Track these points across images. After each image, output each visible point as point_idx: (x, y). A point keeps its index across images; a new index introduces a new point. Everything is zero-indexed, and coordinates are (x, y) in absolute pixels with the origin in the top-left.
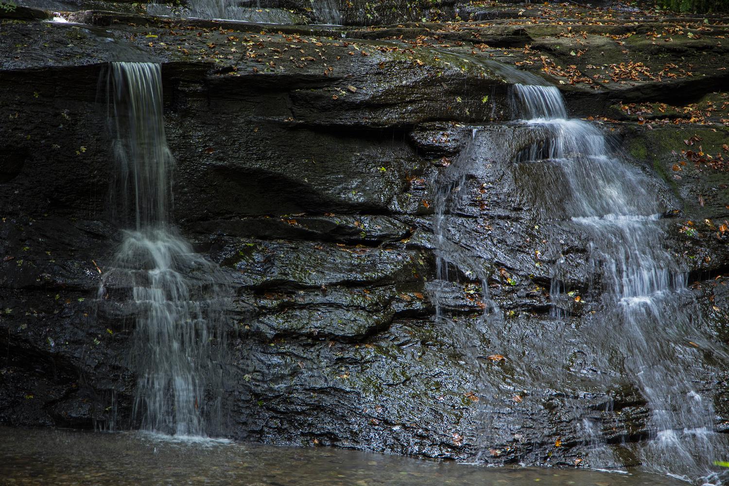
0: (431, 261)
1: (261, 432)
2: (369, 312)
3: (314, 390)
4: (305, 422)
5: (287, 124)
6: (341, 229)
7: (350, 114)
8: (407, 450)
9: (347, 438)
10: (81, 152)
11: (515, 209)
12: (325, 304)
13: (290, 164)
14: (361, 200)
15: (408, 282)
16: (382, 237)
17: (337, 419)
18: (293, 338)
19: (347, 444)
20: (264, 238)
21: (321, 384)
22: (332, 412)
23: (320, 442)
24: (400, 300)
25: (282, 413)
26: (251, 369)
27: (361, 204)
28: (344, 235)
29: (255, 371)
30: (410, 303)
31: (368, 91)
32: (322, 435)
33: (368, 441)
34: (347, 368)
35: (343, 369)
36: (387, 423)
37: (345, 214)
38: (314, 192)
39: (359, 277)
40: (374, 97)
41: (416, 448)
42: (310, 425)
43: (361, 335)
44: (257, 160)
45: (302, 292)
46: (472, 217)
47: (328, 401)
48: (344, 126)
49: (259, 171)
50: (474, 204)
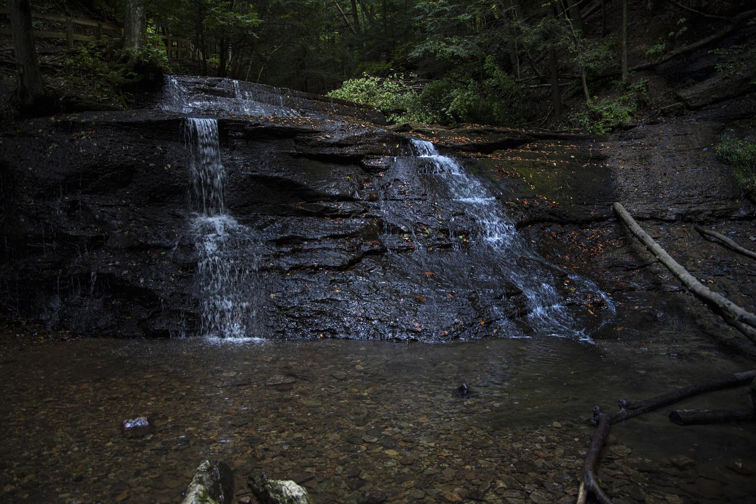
0: (380, 224)
1: (284, 332)
2: (348, 252)
3: (317, 301)
4: (313, 322)
5: (293, 153)
6: (326, 209)
7: (328, 149)
8: (384, 337)
9: (343, 331)
10: (168, 167)
11: (423, 195)
12: (321, 249)
13: (296, 175)
14: (337, 193)
15: (369, 235)
16: (351, 212)
17: (334, 319)
18: (302, 270)
19: (342, 335)
20: (283, 215)
21: (322, 297)
22: (331, 315)
23: (324, 335)
24: (366, 245)
25: (297, 318)
26: (274, 291)
27: (338, 196)
28: (329, 213)
29: (277, 292)
30: (372, 246)
31: (337, 138)
32: (325, 330)
33: (357, 333)
34: (338, 286)
35: (336, 287)
36: (368, 319)
37: (328, 201)
38: (310, 190)
39: (340, 233)
40: (340, 140)
41: (390, 335)
42: (317, 324)
43: (345, 265)
44: (276, 172)
45: (306, 243)
46: (400, 200)
47: (327, 308)
48: (325, 155)
49: (277, 178)
50: (400, 193)
